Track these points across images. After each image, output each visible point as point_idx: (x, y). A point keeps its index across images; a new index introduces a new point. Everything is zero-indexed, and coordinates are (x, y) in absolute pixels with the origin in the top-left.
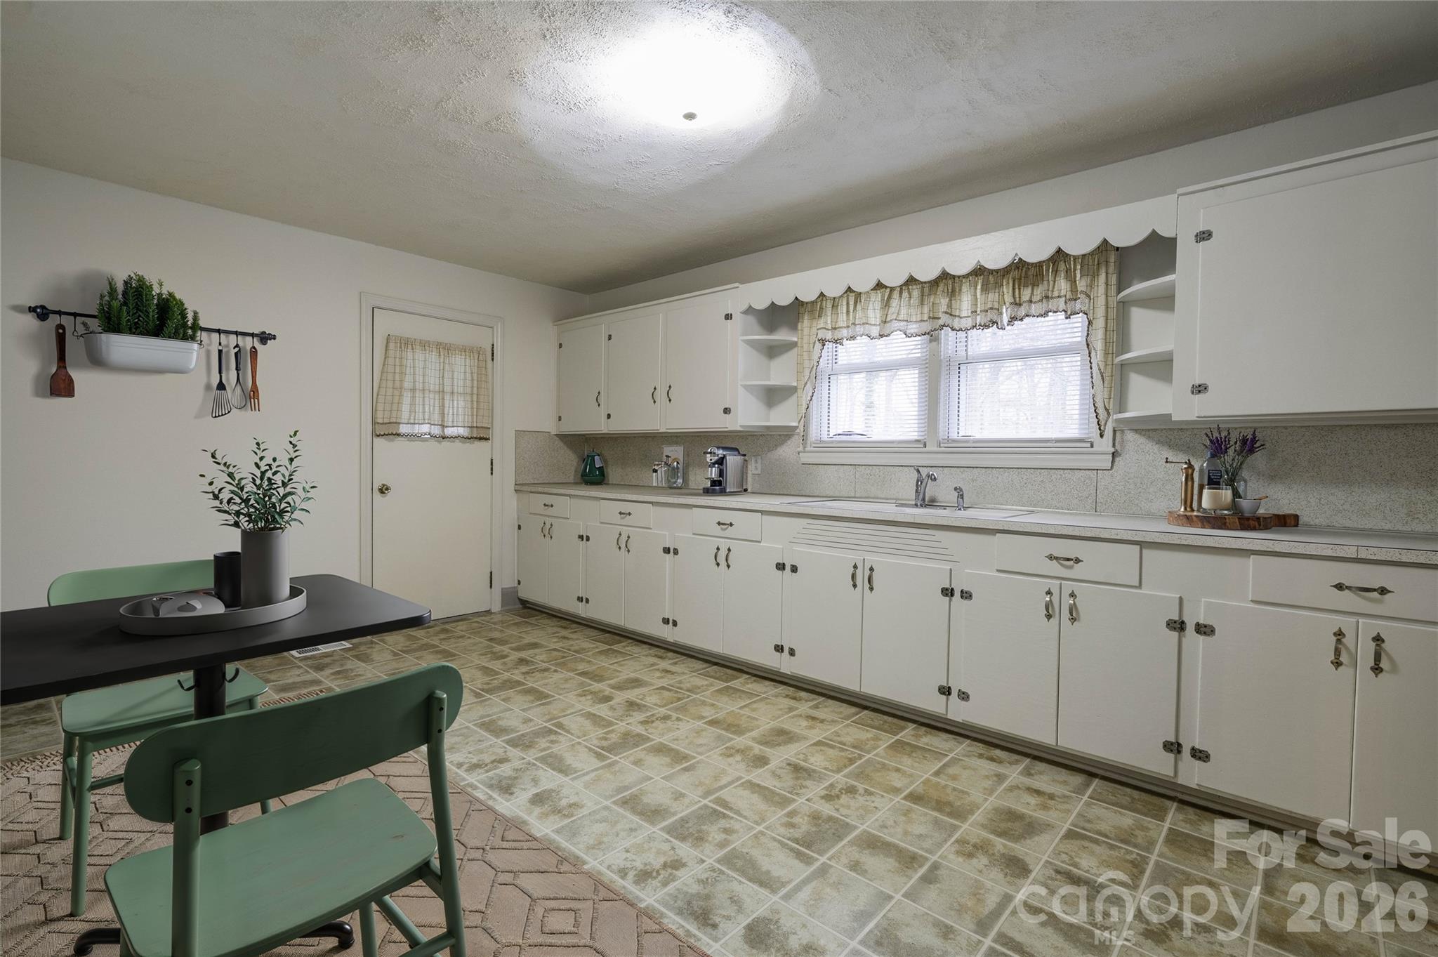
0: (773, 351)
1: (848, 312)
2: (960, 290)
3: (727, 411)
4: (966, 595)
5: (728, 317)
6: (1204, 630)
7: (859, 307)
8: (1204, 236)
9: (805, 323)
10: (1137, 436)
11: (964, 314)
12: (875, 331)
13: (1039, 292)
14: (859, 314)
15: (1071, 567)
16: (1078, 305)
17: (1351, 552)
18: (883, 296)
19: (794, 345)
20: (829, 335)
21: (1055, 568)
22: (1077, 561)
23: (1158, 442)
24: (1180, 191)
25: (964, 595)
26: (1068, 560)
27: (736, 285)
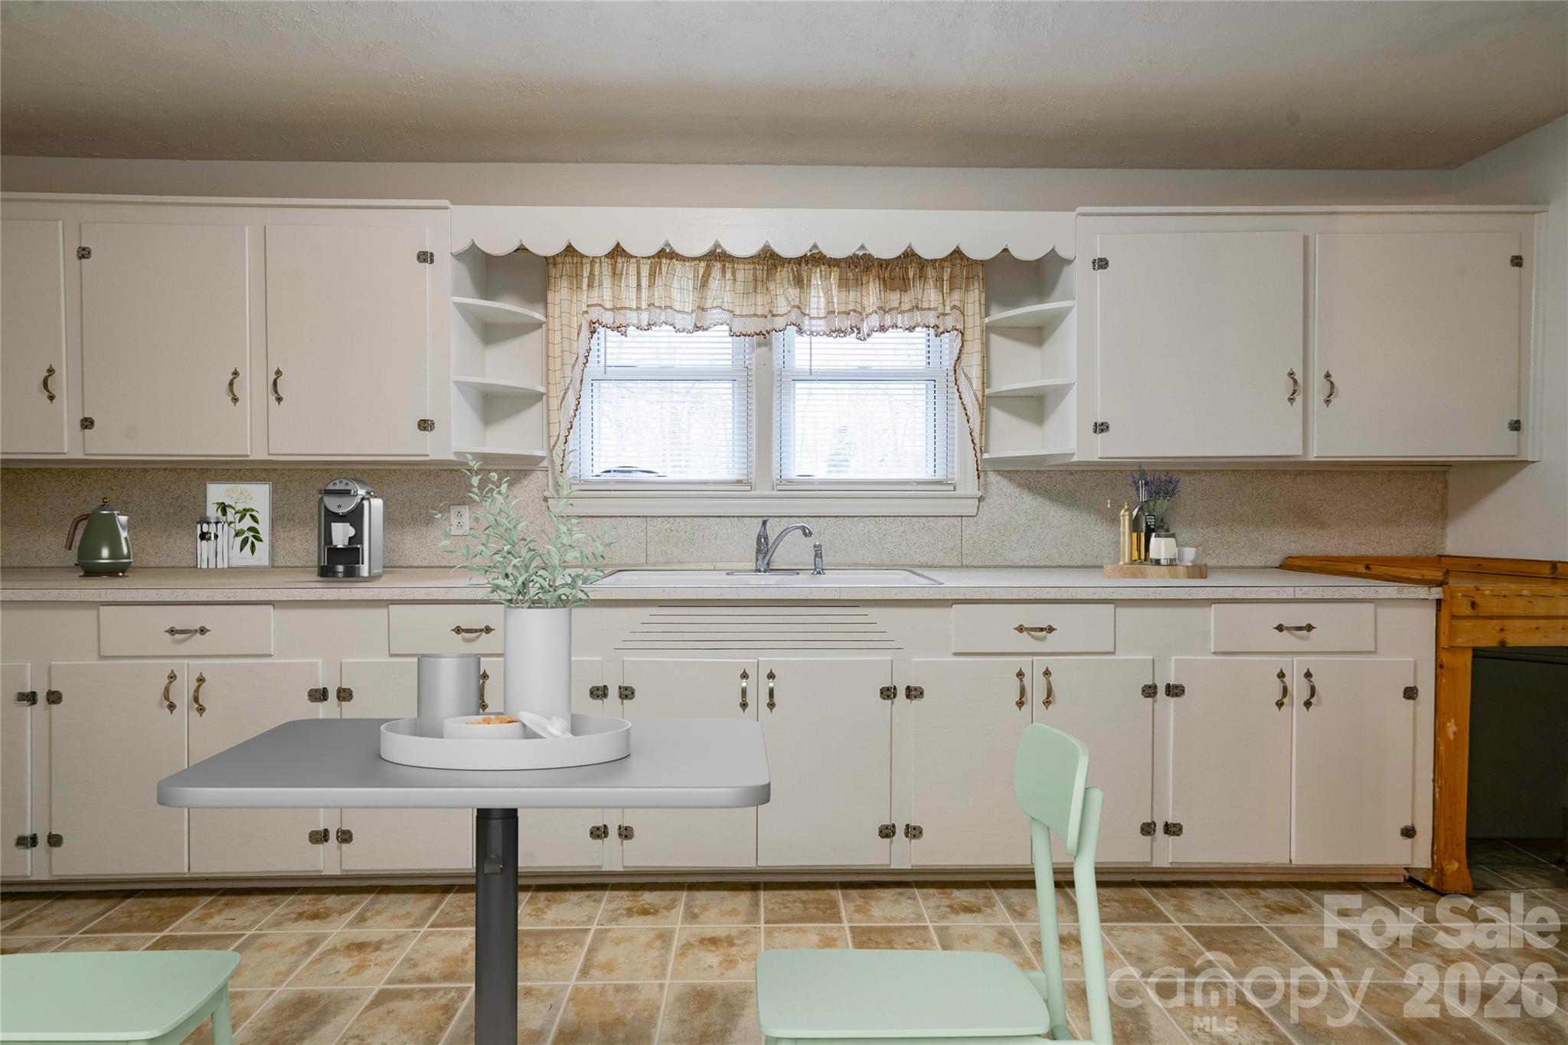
0: (491, 332)
1: (639, 286)
2: (809, 280)
3: (425, 425)
4: (914, 693)
5: (425, 257)
6: (1175, 691)
7: (658, 282)
8: (1102, 264)
9: (560, 295)
10: (999, 478)
11: (814, 313)
12: (688, 321)
13: (908, 300)
14: (659, 292)
15: (1044, 639)
16: (949, 322)
17: (1288, 593)
18: (696, 271)
19: (539, 325)
20: (608, 318)
21: (1025, 642)
22: (1051, 629)
23: (1019, 485)
24: (1080, 209)
25: (913, 693)
26: (1042, 630)
27: (445, 203)
